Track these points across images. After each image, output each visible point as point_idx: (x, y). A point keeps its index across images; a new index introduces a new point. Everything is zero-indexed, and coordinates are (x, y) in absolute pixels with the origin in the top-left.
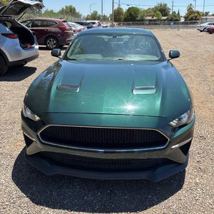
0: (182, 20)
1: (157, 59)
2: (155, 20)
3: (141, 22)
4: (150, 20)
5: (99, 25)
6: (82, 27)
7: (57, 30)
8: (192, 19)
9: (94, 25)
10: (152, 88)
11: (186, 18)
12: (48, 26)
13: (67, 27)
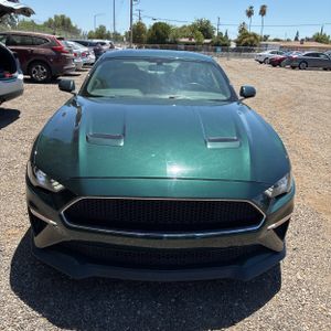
0: (233, 45)
1: (225, 98)
2: (194, 44)
3: (174, 45)
4: (187, 44)
5: (112, 47)
6: (86, 49)
7: (49, 51)
8: (246, 44)
9: (104, 47)
10: (233, 140)
11: (238, 42)
12: (33, 44)
13: (65, 48)
